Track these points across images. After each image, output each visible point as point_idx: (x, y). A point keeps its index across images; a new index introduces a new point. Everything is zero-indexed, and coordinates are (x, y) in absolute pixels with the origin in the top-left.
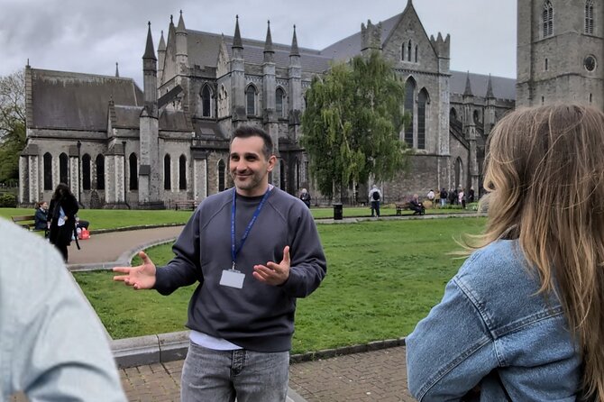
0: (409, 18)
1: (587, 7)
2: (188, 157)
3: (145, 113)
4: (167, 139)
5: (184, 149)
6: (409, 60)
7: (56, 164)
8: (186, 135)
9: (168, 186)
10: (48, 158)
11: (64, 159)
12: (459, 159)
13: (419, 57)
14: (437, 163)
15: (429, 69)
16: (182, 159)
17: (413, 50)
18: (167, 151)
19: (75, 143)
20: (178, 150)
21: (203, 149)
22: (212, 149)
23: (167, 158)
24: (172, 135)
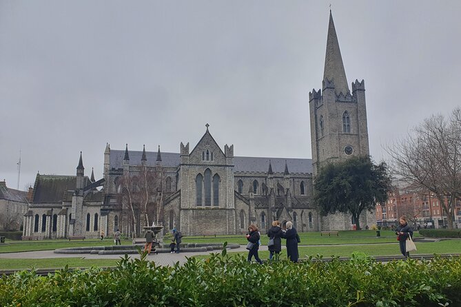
0: (207, 139)
1: (344, 117)
2: (99, 214)
3: (75, 194)
4: (89, 206)
5: (98, 210)
6: (208, 159)
7: (41, 219)
8: (99, 203)
9: (88, 229)
10: (37, 216)
11: (44, 217)
12: (242, 211)
13: (214, 158)
14: (226, 213)
15: (220, 164)
16: (96, 216)
17: (210, 155)
18: (88, 212)
19: (50, 209)
20: (93, 211)
21: (107, 210)
22: (111, 210)
23: (89, 215)
24: (92, 204)
